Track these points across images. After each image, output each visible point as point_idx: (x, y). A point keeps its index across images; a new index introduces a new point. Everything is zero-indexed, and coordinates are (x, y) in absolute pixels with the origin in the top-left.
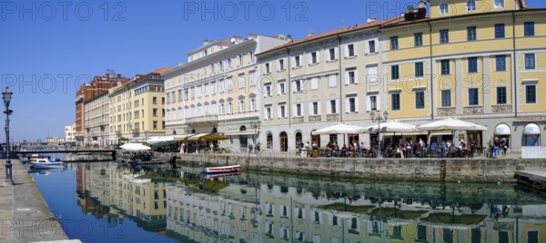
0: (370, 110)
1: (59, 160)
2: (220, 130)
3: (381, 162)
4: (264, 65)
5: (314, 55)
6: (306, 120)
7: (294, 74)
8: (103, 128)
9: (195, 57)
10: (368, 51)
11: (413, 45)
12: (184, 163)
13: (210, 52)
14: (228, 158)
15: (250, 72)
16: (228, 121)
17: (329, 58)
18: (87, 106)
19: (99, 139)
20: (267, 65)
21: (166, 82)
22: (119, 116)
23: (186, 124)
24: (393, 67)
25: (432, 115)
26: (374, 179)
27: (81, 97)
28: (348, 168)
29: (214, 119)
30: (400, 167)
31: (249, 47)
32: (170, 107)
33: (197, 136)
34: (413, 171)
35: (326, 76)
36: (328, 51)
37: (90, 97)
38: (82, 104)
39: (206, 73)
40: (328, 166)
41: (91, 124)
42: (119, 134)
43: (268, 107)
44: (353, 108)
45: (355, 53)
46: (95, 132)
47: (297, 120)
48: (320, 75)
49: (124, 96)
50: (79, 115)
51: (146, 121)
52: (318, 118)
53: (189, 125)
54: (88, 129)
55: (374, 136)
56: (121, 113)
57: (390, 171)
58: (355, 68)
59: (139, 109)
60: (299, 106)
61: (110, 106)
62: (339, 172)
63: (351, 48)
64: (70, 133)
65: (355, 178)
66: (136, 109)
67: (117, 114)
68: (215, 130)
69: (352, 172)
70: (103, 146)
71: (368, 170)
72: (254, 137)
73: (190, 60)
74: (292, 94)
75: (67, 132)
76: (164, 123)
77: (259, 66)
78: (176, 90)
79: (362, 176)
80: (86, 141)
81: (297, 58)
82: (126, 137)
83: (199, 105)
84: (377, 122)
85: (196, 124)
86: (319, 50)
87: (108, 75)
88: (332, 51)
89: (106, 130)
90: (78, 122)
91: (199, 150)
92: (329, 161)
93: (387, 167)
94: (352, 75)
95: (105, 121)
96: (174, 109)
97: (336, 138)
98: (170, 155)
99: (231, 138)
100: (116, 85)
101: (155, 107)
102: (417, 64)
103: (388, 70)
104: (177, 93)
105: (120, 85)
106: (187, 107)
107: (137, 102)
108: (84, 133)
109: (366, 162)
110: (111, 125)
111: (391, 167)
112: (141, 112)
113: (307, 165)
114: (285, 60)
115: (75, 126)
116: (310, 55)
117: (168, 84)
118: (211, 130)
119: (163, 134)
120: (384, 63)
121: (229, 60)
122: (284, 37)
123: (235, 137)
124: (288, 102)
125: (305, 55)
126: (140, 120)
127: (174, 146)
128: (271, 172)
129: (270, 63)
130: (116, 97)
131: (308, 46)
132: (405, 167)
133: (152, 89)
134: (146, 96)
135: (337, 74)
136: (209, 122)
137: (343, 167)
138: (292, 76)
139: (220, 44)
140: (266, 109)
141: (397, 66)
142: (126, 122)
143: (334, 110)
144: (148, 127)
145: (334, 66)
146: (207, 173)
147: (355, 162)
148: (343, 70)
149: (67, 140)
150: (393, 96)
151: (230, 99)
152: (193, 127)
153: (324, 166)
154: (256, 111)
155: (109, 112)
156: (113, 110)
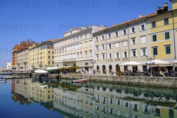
0: (142, 55)
1: (3, 78)
2: (77, 65)
3: (153, 78)
4: (95, 38)
5: (117, 33)
6: (114, 60)
7: (108, 41)
8: (25, 64)
9: (67, 35)
10: (141, 30)
11: (164, 25)
12: (63, 78)
13: (73, 33)
14: (82, 76)
15: (90, 41)
16: (80, 61)
17: (123, 34)
18: (18, 54)
19: (23, 68)
20: (97, 38)
21: (54, 45)
22: (33, 59)
23: (63, 62)
24: (153, 36)
25: (175, 57)
26: (150, 86)
27: (15, 50)
28: (136, 80)
29: (74, 60)
30: (163, 81)
31: (89, 31)
32: (56, 55)
33: (68, 67)
34: (172, 83)
35: (122, 42)
36: (123, 31)
37: (20, 50)
38: (16, 53)
39: (71, 41)
40: (127, 79)
41: (20, 62)
42: (33, 66)
43: (97, 55)
44: (134, 55)
45: (135, 31)
46: (21, 66)
47: (110, 60)
48: (120, 41)
49: (36, 50)
50: (14, 58)
51: (45, 61)
52: (119, 60)
53: (64, 62)
54: (18, 64)
55: (145, 67)
56: (34, 57)
57: (158, 83)
58: (135, 38)
59: (43, 56)
60: (110, 54)
61: (29, 54)
62: (132, 83)
63: (133, 29)
64: (9, 66)
65: (140, 85)
66: (41, 56)
67: (32, 58)
68: (75, 65)
69: (139, 83)
70: (25, 72)
71: (147, 82)
72: (91, 67)
73: (65, 36)
74: (108, 50)
75: (8, 66)
76: (53, 62)
77: (93, 38)
78: (59, 48)
79: (144, 85)
80: (17, 69)
81: (110, 35)
82: (36, 67)
83: (68, 54)
84: (150, 60)
85: (67, 62)
86: (119, 31)
87: (28, 41)
88: (125, 31)
89: (27, 65)
90: (14, 61)
91: (69, 73)
92: (127, 77)
93: (157, 81)
94: (134, 41)
95: (27, 61)
96: (57, 56)
97: (127, 68)
98: (56, 75)
99: (81, 68)
100: (32, 45)
101: (49, 55)
102: (166, 33)
103: (151, 37)
104: (59, 50)
105: (34, 45)
106: (63, 55)
107: (41, 53)
108: (16, 66)
109: (146, 78)
110: (29, 62)
111: (159, 81)
112: (43, 57)
113: (117, 79)
114: (104, 35)
115: (12, 63)
116: (115, 33)
117: (56, 46)
118: (73, 64)
119: (53, 66)
120: (149, 34)
121: (81, 36)
122: (103, 26)
123: (83, 67)
124: (106, 53)
125: (113, 33)
126: (43, 60)
127: (58, 71)
128: (101, 82)
129: (98, 37)
130: (32, 51)
131: (114, 29)
132: (167, 81)
133: (48, 48)
134: (46, 51)
135: (127, 41)
136: (72, 62)
137: (134, 80)
138: (107, 42)
139: (77, 29)
140: (96, 56)
141: (156, 36)
142: (36, 61)
143: (126, 56)
144: (46, 63)
145: (126, 37)
146: (73, 83)
147: (140, 78)
148: (130, 39)
149: (8, 69)
150: (154, 49)
151: (81, 52)
152: (65, 63)
153: (125, 79)
154: (92, 57)
155: (29, 57)
156: (30, 56)
